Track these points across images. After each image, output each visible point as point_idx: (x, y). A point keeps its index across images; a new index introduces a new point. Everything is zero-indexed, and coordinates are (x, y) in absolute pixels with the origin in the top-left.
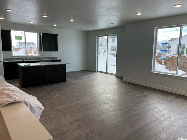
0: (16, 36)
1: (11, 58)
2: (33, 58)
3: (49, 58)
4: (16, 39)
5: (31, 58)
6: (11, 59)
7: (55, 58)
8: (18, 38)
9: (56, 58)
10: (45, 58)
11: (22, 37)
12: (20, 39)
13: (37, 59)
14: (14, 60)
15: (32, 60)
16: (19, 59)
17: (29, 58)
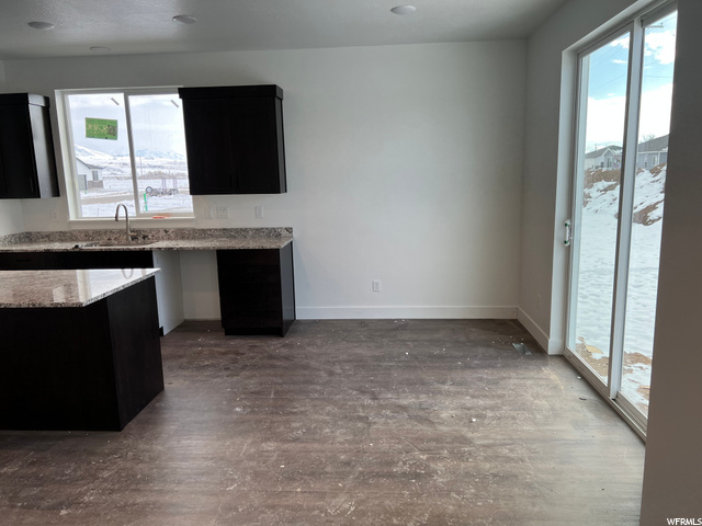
0: (89, 121)
1: (64, 228)
2: (158, 231)
3: (245, 230)
4: (90, 134)
5: (151, 230)
6: (63, 237)
7: (284, 233)
8: (102, 129)
9: (289, 230)
10: (226, 232)
11: (115, 122)
12: (109, 133)
13: (181, 234)
14: (77, 240)
15: (158, 240)
16: (98, 233)
17: (138, 231)
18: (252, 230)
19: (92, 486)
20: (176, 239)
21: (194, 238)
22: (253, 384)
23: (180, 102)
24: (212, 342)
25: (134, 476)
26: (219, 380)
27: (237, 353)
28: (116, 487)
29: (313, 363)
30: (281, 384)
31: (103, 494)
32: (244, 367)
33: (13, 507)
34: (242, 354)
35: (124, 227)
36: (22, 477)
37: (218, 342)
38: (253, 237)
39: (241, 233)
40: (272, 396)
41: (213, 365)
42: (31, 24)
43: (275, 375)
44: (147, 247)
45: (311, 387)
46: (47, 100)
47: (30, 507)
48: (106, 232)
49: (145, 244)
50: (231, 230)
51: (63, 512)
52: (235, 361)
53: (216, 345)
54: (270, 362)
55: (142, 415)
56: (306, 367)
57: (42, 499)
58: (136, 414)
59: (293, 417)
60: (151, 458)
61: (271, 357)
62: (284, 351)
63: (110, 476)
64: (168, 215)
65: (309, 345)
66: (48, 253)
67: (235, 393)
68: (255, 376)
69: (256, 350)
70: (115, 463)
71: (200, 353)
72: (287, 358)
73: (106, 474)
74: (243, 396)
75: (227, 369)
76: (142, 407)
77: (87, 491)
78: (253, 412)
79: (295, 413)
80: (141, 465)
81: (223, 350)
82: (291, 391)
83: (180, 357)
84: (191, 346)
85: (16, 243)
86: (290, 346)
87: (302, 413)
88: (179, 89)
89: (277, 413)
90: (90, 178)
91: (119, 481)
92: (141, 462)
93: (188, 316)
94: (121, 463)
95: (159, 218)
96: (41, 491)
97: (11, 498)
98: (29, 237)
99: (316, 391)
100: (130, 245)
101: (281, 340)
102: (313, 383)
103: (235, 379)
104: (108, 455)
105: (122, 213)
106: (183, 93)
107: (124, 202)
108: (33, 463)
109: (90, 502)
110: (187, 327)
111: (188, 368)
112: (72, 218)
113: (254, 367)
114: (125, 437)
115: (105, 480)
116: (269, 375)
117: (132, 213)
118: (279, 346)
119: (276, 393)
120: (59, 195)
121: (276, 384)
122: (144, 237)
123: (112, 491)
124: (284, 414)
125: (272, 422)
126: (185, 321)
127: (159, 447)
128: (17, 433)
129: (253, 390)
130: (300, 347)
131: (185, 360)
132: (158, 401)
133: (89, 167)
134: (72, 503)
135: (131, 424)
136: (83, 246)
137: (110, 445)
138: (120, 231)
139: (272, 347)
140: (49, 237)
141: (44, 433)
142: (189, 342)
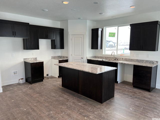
0: (110, 33)
1: (102, 56)
2: (121, 58)
4: (109, 36)
5: (119, 58)
6: (101, 58)
7: (155, 62)
8: (112, 35)
9: (157, 62)
10: (138, 61)
11: (115, 33)
12: (113, 36)
13: (126, 60)
14: (104, 59)
15: (120, 60)
16: (108, 57)
17: (116, 58)
18: (145, 61)
19: (92, 114)
20: (125, 61)
21: (129, 61)
22: (137, 103)
23: (130, 27)
24: (129, 88)
25: (101, 116)
26: (128, 99)
27: (135, 93)
28: (97, 117)
29: (158, 103)
30: (146, 106)
31: (94, 117)
32: (136, 98)
33: (78, 112)
34: (136, 94)
35: (113, 57)
36: (81, 107)
37: (131, 88)
38: (145, 62)
39: (142, 61)
40: (142, 109)
41: (128, 94)
42: (100, 14)
43: (145, 103)
44: (117, 62)
45: (155, 110)
46: (102, 29)
47: (80, 114)
48: (109, 57)
49: (117, 61)
50: (139, 60)
51: (86, 118)
52: (134, 95)
53: (130, 89)
54: (144, 98)
55: (107, 101)
56: (155, 103)
57: (83, 113)
58: (106, 101)
59: (147, 117)
60: (106, 113)
61: (145, 97)
62: (149, 97)
63: (96, 114)
64: (124, 55)
65: (158, 97)
66: (97, 61)
67: (131, 104)
68: (138, 101)
69: (141, 94)
70: (98, 111)
71: (125, 90)
72: (149, 99)
73: (96, 113)
74: (133, 106)
75: (131, 96)
76: (108, 100)
77: (91, 115)
78: (135, 111)
79: (148, 117)
80: (103, 114)
81: (131, 91)
82: (148, 109)
83: (120, 90)
84: (124, 88)
85: (93, 58)
86: (152, 95)
87: (150, 117)
88: (130, 24)
89: (142, 114)
90: (113, 45)
91: (98, 116)
92: (104, 113)
93: (125, 80)
94: (100, 112)
95: (121, 55)
96: (83, 111)
97: (78, 110)
98: (95, 57)
99: (157, 112)
100: (114, 61)
101: (149, 93)
102: (156, 109)
103: (132, 100)
104: (98, 108)
105: (113, 54)
106: (131, 25)
107: (114, 51)
108: (84, 104)
109: (91, 118)
110: (124, 83)
111: (121, 93)
112: (103, 54)
113: (139, 98)
114: (102, 106)
115: (95, 114)
116: (143, 102)
117: (115, 54)
118: (148, 94)
119: (144, 108)
120: (101, 49)
121: (144, 105)
122: (117, 60)
123: (96, 118)
124: (144, 116)
125: (140, 117)
126: (124, 81)
127: (109, 111)
128: (84, 96)
129: (137, 105)
130: (155, 97)
131: (121, 91)
132: (112, 99)
133: (114, 43)
134: (88, 117)
135: (105, 103)
136: (104, 60)
137: (99, 106)
138: (112, 58)
139: (146, 94)
140: (99, 57)
141: (88, 98)
142: (124, 86)
